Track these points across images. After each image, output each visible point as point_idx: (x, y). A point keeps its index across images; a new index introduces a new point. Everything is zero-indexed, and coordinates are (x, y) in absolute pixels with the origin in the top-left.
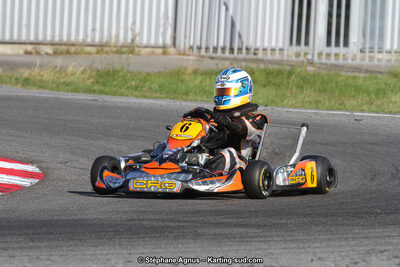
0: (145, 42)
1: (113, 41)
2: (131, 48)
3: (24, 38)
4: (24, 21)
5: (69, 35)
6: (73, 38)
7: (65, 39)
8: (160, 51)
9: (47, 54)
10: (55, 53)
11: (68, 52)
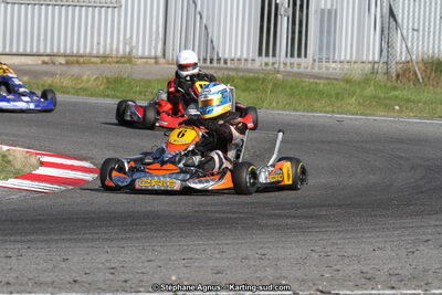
0: (140, 54)
1: (114, 53)
2: (128, 59)
3: (42, 51)
4: (42, 37)
5: (78, 49)
6: (81, 52)
7: (75, 51)
8: (153, 61)
9: (61, 64)
10: (67, 63)
11: (78, 62)
